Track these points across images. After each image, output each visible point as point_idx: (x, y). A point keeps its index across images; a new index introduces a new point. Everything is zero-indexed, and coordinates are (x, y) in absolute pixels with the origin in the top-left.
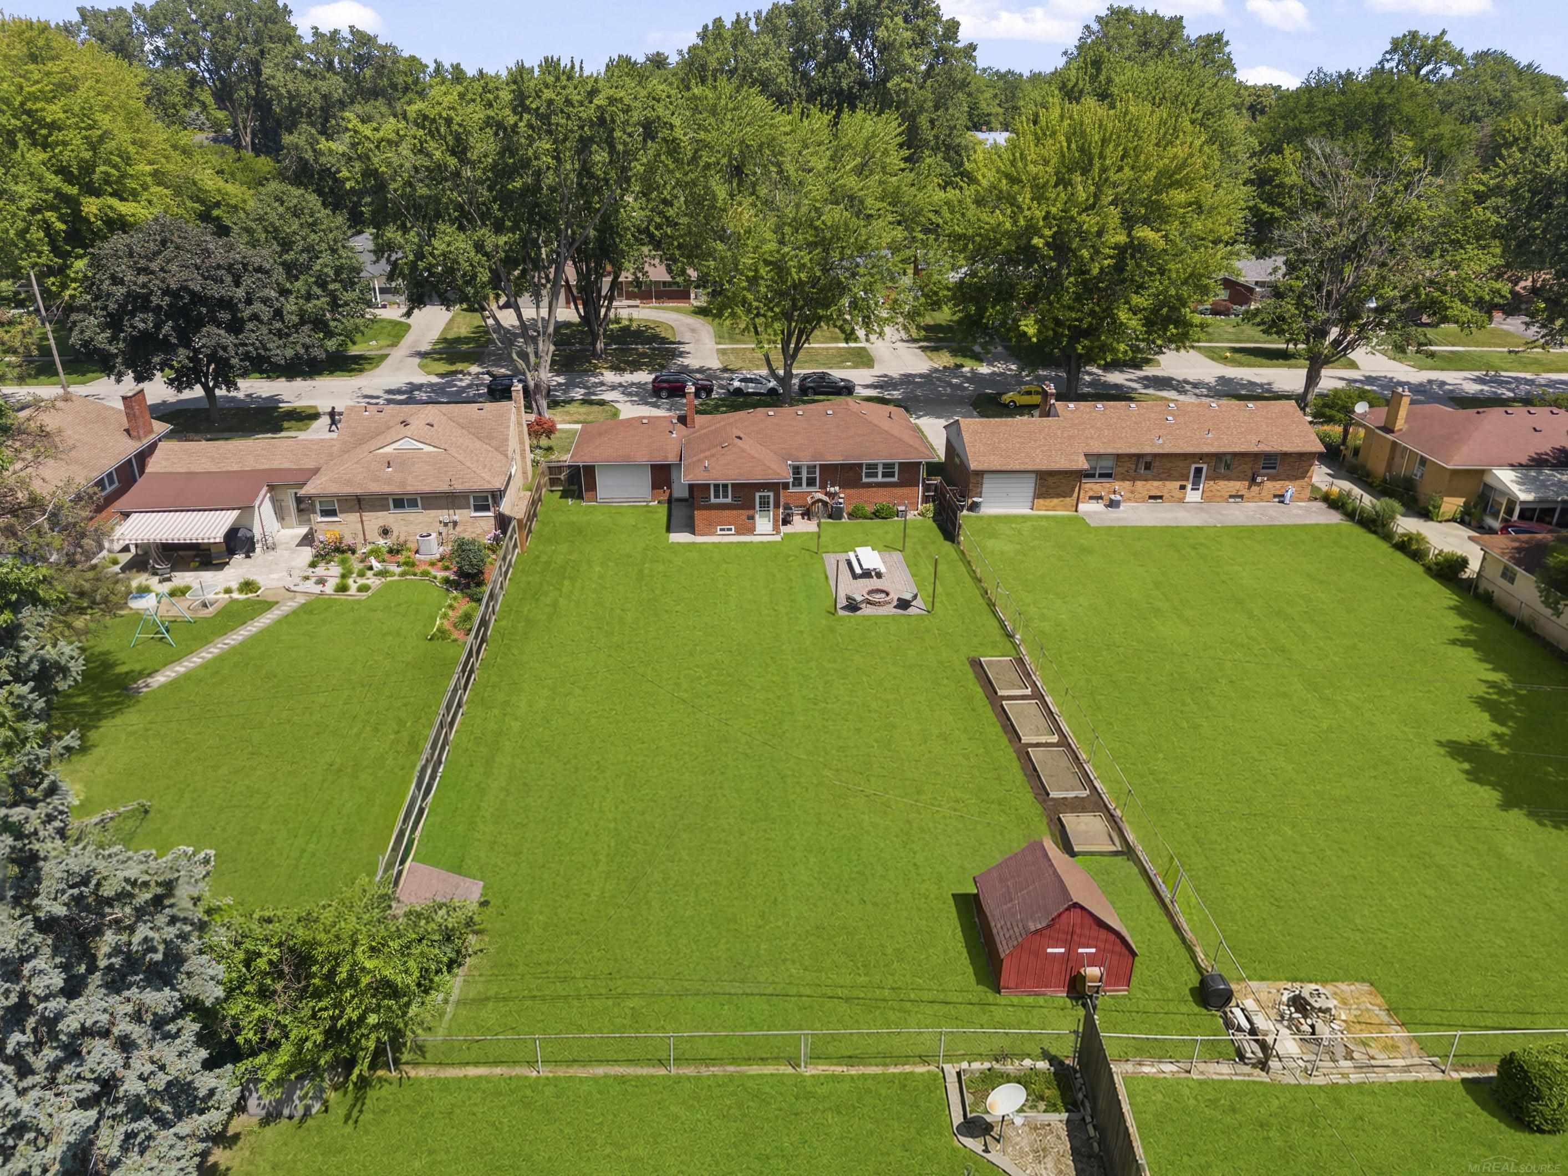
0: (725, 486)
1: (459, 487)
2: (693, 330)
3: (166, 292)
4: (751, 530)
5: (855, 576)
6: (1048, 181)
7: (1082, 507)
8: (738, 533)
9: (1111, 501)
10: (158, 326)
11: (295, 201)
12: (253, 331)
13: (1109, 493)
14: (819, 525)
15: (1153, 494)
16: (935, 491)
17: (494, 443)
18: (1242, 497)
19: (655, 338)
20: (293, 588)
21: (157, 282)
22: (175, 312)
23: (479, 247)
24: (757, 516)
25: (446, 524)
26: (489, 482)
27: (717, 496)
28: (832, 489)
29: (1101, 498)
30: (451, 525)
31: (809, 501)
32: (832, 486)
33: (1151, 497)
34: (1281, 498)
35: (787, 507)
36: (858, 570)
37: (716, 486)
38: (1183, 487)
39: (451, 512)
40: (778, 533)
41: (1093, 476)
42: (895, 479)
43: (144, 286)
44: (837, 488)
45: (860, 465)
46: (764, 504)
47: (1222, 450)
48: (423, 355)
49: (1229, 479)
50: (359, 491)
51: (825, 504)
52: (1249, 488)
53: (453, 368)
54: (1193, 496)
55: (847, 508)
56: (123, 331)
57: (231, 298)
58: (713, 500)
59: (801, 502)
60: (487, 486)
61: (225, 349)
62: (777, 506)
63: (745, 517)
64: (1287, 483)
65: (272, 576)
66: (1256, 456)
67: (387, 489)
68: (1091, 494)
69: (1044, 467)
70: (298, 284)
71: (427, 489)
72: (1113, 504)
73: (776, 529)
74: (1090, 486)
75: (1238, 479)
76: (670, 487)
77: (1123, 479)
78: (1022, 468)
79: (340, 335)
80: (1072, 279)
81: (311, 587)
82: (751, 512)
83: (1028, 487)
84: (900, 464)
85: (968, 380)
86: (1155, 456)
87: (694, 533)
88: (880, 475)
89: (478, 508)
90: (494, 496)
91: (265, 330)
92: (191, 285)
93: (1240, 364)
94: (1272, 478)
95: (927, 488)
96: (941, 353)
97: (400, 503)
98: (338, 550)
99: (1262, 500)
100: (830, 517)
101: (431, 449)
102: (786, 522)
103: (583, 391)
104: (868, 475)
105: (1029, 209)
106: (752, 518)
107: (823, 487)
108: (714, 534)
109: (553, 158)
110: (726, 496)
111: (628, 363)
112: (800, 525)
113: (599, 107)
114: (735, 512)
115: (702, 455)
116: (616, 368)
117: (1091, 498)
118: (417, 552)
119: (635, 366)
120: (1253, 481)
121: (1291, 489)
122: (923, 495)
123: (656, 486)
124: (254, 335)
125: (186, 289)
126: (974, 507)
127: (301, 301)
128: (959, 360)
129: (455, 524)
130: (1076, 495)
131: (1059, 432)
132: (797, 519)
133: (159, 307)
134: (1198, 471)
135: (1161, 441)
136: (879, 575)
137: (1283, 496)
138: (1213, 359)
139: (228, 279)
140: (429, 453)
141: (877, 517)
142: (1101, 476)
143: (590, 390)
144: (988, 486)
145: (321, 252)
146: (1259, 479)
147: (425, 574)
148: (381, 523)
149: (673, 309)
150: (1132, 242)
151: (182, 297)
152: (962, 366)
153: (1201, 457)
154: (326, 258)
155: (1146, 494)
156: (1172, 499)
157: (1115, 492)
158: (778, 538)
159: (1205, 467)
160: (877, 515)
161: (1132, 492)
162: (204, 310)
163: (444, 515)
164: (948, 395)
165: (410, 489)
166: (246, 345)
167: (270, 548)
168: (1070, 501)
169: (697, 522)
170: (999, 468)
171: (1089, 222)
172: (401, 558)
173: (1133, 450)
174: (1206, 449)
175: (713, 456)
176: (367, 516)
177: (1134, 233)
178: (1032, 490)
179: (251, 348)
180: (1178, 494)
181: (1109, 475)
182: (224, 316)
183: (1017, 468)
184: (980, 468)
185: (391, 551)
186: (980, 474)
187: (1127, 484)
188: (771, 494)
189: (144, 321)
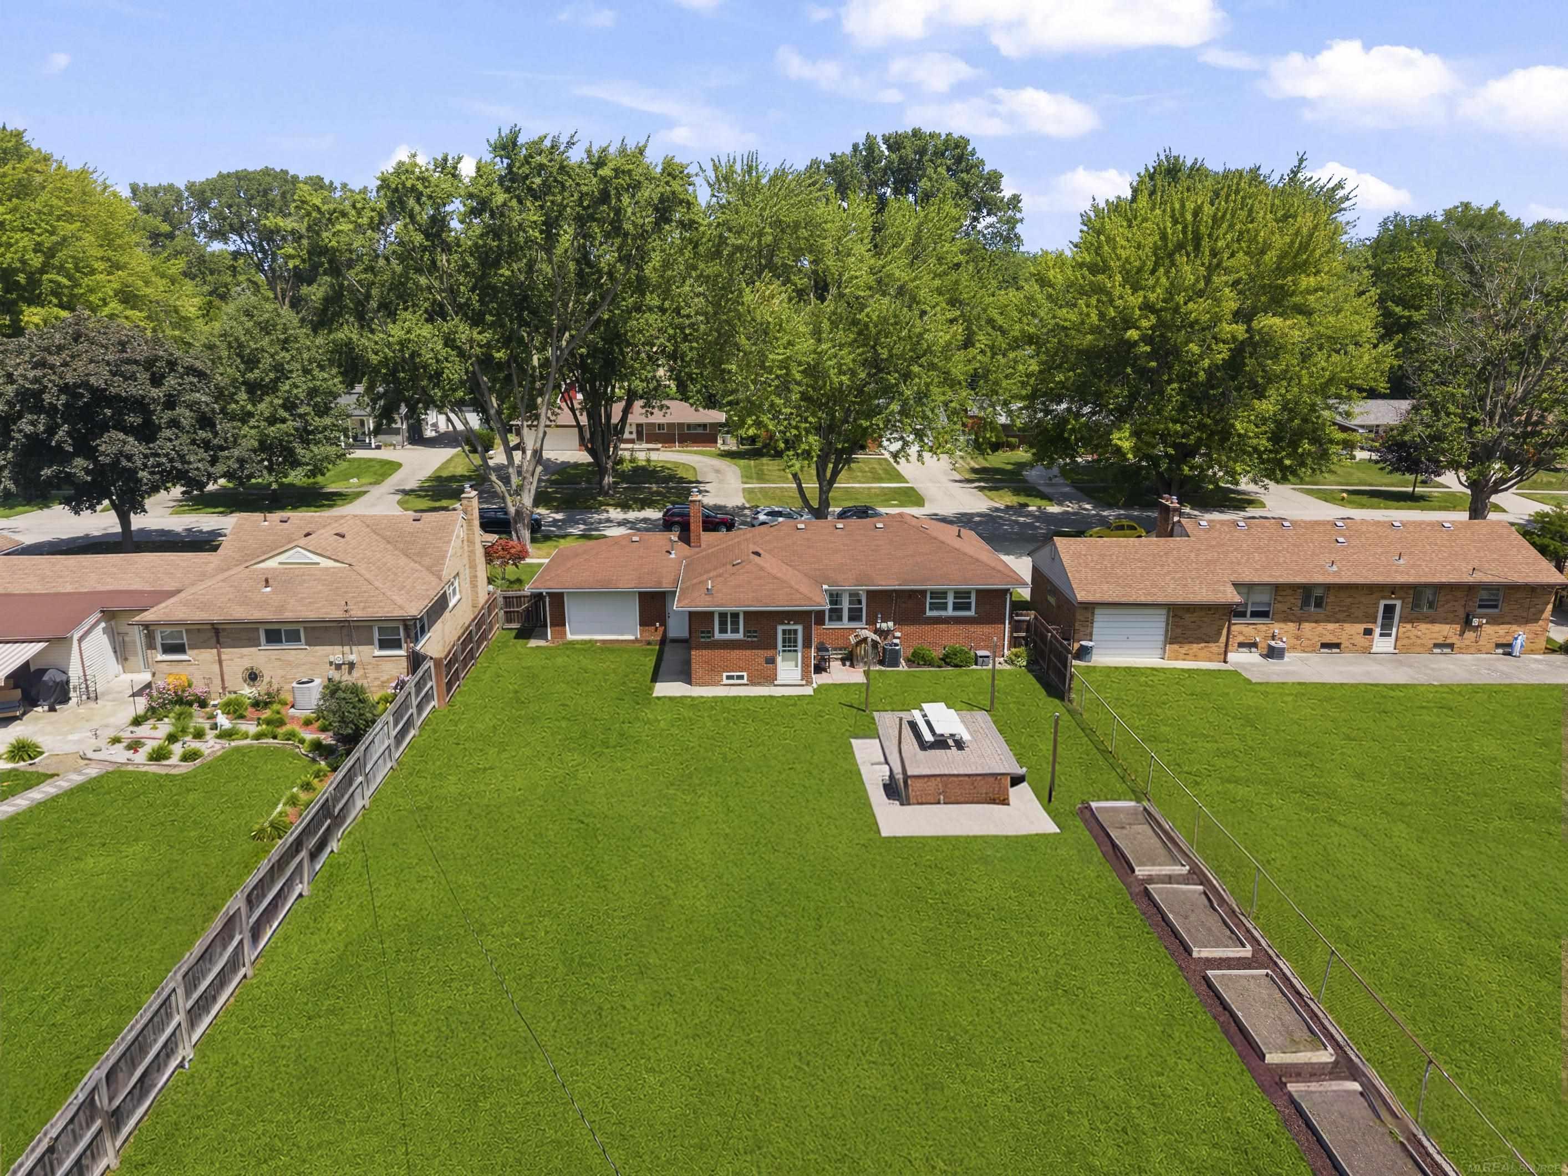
0: (735, 616)
1: (357, 613)
2: (718, 471)
3: (64, 389)
4: (770, 679)
5: (923, 745)
6: (1144, 263)
7: (1232, 656)
8: (752, 682)
9: (1270, 648)
10: (51, 430)
11: (266, 316)
12: (170, 440)
13: (1266, 638)
14: (867, 673)
15: (1326, 640)
16: (1027, 631)
17: (427, 561)
18: (1451, 646)
19: (671, 478)
20: (90, 754)
21: (53, 377)
22: (70, 413)
23: (449, 342)
24: (779, 659)
25: (338, 667)
26: (401, 608)
27: (723, 630)
28: (884, 626)
29: (1254, 645)
30: (345, 668)
31: (853, 640)
32: (884, 620)
33: (1324, 645)
34: (1507, 648)
35: (821, 648)
36: (928, 737)
37: (723, 616)
38: (1368, 632)
39: (347, 649)
40: (809, 683)
41: (1242, 615)
42: (972, 613)
43: (36, 380)
44: (891, 624)
45: (923, 592)
46: (790, 641)
47: (1423, 580)
48: (406, 493)
49: (1433, 621)
50: (215, 617)
51: (875, 644)
52: (1462, 634)
53: (437, 504)
54: (1382, 644)
55: (905, 651)
56: (12, 439)
57: (143, 397)
58: (718, 636)
59: (841, 643)
60: (397, 613)
61: (129, 458)
62: (807, 644)
63: (762, 661)
64: (1514, 627)
65: (70, 737)
66: (1471, 589)
67: (257, 615)
68: (1241, 639)
69: (1180, 596)
70: (262, 406)
71: (312, 615)
72: (1273, 653)
73: (806, 676)
74: (1242, 629)
75: (1445, 621)
76: (664, 623)
77: (1286, 620)
78: (1149, 599)
79: (308, 464)
80: (1175, 385)
81: (119, 754)
82: (769, 653)
83: (1157, 625)
84: (979, 592)
85: (1037, 518)
86: (1328, 587)
87: (690, 683)
88: (950, 606)
89: (383, 645)
90: (406, 628)
91: (185, 438)
92: (92, 380)
93: (1363, 506)
94: (1493, 621)
95: (1016, 626)
96: (1001, 492)
97: (274, 636)
98: (180, 701)
99: (1479, 651)
100: (881, 662)
101: (331, 564)
102: (819, 669)
103: (582, 527)
104: (934, 607)
105: (1121, 297)
106: (772, 661)
107: (871, 621)
108: (717, 683)
109: (541, 232)
110: (735, 630)
111: (636, 501)
112: (839, 674)
113: (602, 179)
114: (748, 652)
115: (705, 577)
116: (625, 507)
117: (1241, 645)
118: (293, 706)
119: (645, 504)
120: (1467, 624)
121: (1521, 636)
122: (1011, 637)
123: (645, 621)
124: (167, 443)
125: (86, 385)
126: (1083, 653)
127: (263, 424)
128: (1023, 500)
129: (352, 665)
130: (1223, 639)
131: (1193, 555)
132: (835, 666)
133: (53, 407)
134: (1389, 610)
135: (1335, 568)
136: (960, 745)
137: (1510, 645)
138: (1326, 501)
139: (143, 376)
140: (327, 569)
141: (948, 664)
142: (1255, 614)
143: (592, 526)
144: (1102, 624)
145: (291, 371)
146: (1475, 622)
147: (290, 736)
148: (247, 663)
149: (696, 453)
150: (1251, 338)
151: (82, 396)
152: (1027, 505)
153: (1393, 589)
154: (297, 377)
155: (1317, 641)
156: (1354, 649)
157: (1273, 638)
158: (808, 691)
159: (1398, 603)
160: (946, 660)
161: (1298, 638)
162: (108, 412)
163: (336, 653)
164: (1016, 534)
165: (288, 615)
166: (158, 455)
167: (91, 696)
168: (1216, 648)
169: (694, 666)
170: (1117, 600)
171: (1198, 309)
172: (266, 714)
173: (1299, 579)
174: (1400, 579)
175: (720, 575)
176: (227, 653)
177: (1255, 324)
178: (1162, 631)
179: (164, 460)
180: (1361, 640)
181: (1264, 614)
182: (133, 419)
183: (1143, 599)
184: (1091, 598)
185: (256, 704)
186: (1090, 607)
187: (1291, 626)
188: (799, 628)
189: (33, 423)
